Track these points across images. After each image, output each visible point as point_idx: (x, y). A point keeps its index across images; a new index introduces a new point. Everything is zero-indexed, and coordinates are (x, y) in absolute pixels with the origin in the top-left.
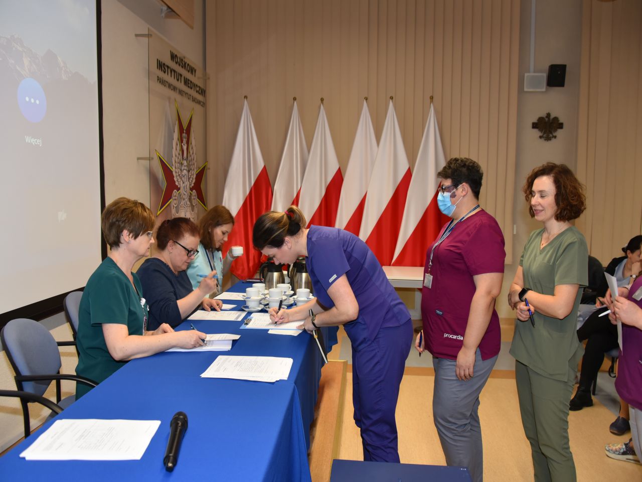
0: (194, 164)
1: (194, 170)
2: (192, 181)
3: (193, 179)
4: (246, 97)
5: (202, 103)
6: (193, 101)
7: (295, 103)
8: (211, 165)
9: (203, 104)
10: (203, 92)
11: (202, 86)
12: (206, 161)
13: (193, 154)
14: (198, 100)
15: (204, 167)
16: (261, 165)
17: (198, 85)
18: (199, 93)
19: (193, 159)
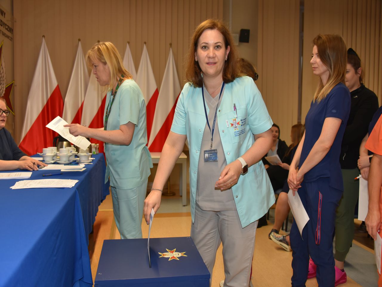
0: (4, 80)
1: (4, 84)
2: (2, 92)
3: (3, 91)
4: (44, 36)
5: (10, 38)
6: (3, 35)
7: (80, 42)
8: (18, 83)
9: (12, 39)
10: (11, 30)
11: (10, 26)
12: (13, 80)
13: (3, 72)
14: (7, 35)
15: (13, 83)
16: (55, 84)
17: (7, 24)
18: (8, 30)
19: (3, 77)
